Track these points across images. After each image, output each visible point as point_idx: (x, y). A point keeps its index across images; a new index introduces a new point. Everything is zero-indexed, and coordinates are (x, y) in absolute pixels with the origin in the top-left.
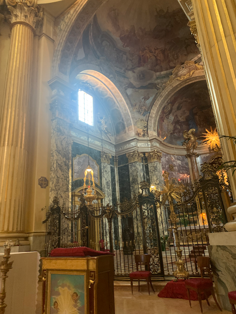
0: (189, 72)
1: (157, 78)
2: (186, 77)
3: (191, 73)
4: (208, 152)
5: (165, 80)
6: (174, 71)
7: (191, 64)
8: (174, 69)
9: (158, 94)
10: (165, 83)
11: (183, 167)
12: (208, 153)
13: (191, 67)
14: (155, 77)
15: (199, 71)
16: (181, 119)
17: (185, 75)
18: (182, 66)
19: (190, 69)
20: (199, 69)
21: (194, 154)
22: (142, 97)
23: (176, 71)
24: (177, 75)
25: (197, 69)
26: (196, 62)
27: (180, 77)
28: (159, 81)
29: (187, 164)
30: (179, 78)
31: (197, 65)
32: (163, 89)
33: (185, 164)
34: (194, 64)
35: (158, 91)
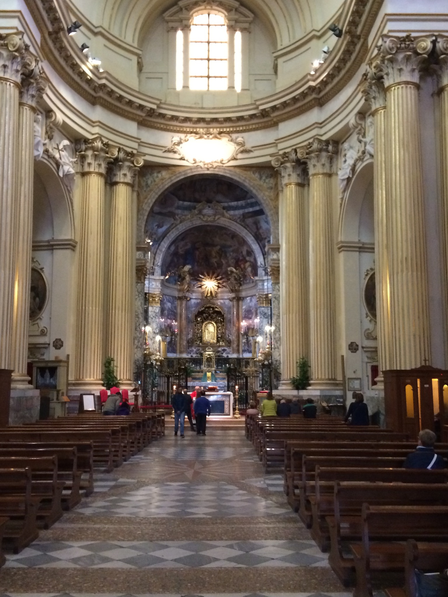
0: (215, 215)
1: (178, 208)
2: (209, 219)
3: (217, 217)
4: (200, 297)
5: (186, 212)
6: (199, 206)
7: (219, 208)
8: (200, 204)
9: (174, 225)
10: (186, 215)
11: (172, 311)
12: (199, 299)
13: (217, 211)
14: (176, 205)
15: (225, 219)
16: (181, 251)
17: (209, 216)
18: (209, 204)
19: (216, 212)
20: (225, 218)
21: (186, 298)
22: (156, 224)
23: (201, 207)
24: (200, 212)
25: (223, 216)
26: (224, 208)
27: (204, 216)
28: (179, 211)
29: (176, 308)
30: (202, 217)
31: (225, 211)
32: (181, 222)
33: (174, 308)
34: (222, 210)
35: (175, 222)
